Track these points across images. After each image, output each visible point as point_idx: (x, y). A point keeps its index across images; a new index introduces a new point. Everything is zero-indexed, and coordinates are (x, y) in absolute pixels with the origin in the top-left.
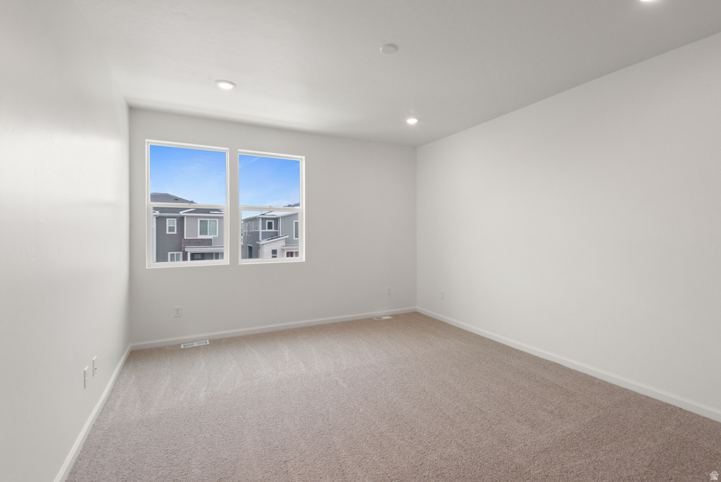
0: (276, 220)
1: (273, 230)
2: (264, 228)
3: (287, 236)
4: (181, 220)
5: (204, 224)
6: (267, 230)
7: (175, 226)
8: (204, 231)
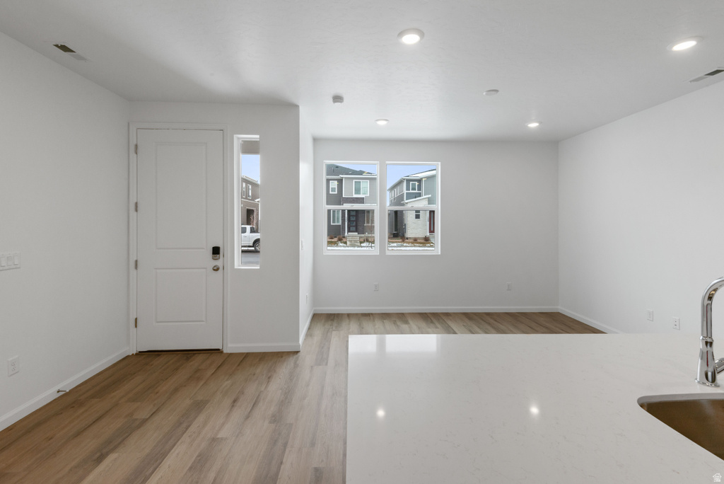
0: (420, 181)
1: (416, 191)
2: (408, 189)
3: (430, 196)
4: (340, 181)
5: (358, 184)
6: (411, 191)
7: (336, 187)
8: (358, 191)
